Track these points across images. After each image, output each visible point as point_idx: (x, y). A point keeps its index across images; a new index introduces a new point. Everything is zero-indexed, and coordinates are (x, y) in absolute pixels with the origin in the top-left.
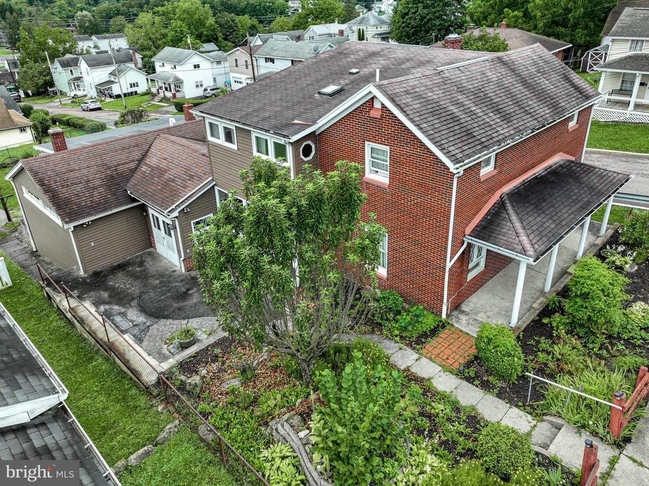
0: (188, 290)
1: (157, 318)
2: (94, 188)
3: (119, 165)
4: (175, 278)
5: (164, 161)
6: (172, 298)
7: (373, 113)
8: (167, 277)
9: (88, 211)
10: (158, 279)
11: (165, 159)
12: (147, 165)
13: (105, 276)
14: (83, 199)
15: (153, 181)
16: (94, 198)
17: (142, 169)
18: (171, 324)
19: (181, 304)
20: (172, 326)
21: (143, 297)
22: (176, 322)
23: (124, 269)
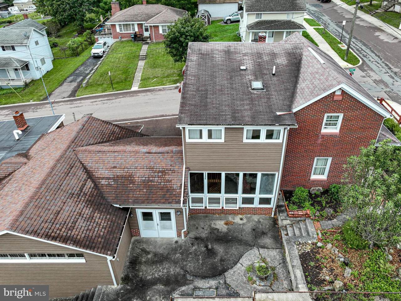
0: (206, 247)
1: (220, 275)
2: (91, 217)
4: (185, 246)
5: (114, 169)
6: (206, 258)
7: (335, 98)
8: (175, 248)
10: (175, 253)
11: (115, 167)
14: (96, 229)
15: (129, 188)
17: (102, 183)
18: (234, 272)
19: (218, 258)
20: (237, 273)
21: (188, 270)
22: (235, 269)
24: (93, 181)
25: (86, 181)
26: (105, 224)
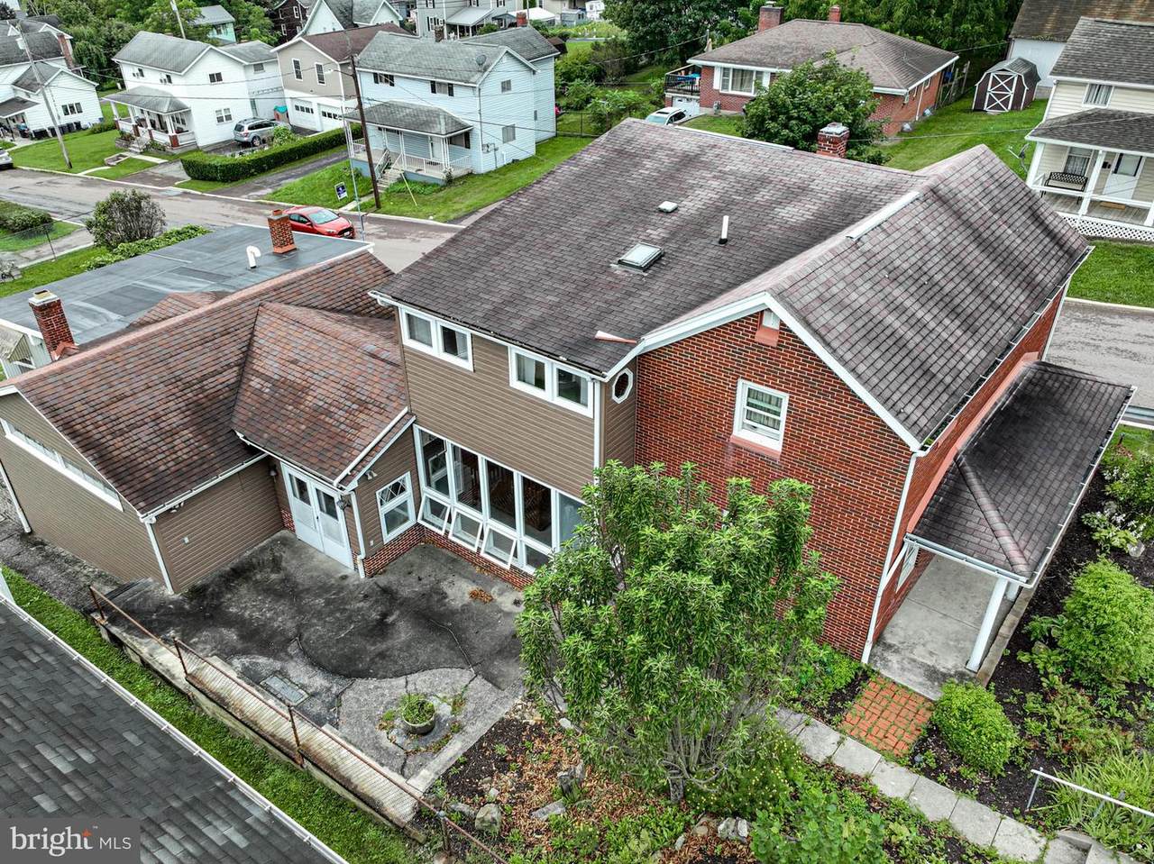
0: (384, 615)
1: (348, 676)
2: (173, 433)
3: (204, 378)
4: (351, 592)
5: (292, 366)
6: (359, 634)
7: (760, 337)
8: (333, 589)
9: (174, 482)
10: (320, 596)
11: (295, 362)
12: (260, 375)
13: (217, 595)
14: (159, 457)
15: (283, 411)
16: (179, 453)
17: (252, 383)
18: (377, 688)
19: (381, 646)
20: (380, 691)
21: (306, 635)
22: (385, 683)
23: (247, 579)
24: (241, 375)
25: (229, 366)
26: (185, 457)
